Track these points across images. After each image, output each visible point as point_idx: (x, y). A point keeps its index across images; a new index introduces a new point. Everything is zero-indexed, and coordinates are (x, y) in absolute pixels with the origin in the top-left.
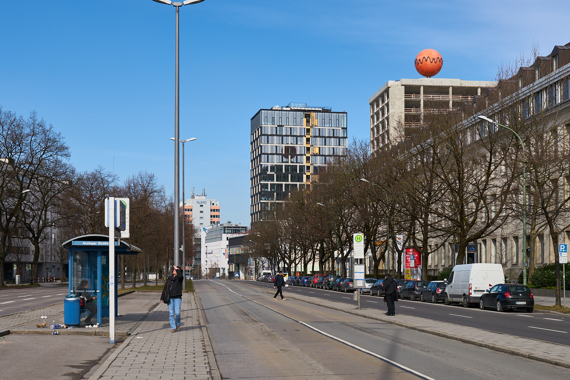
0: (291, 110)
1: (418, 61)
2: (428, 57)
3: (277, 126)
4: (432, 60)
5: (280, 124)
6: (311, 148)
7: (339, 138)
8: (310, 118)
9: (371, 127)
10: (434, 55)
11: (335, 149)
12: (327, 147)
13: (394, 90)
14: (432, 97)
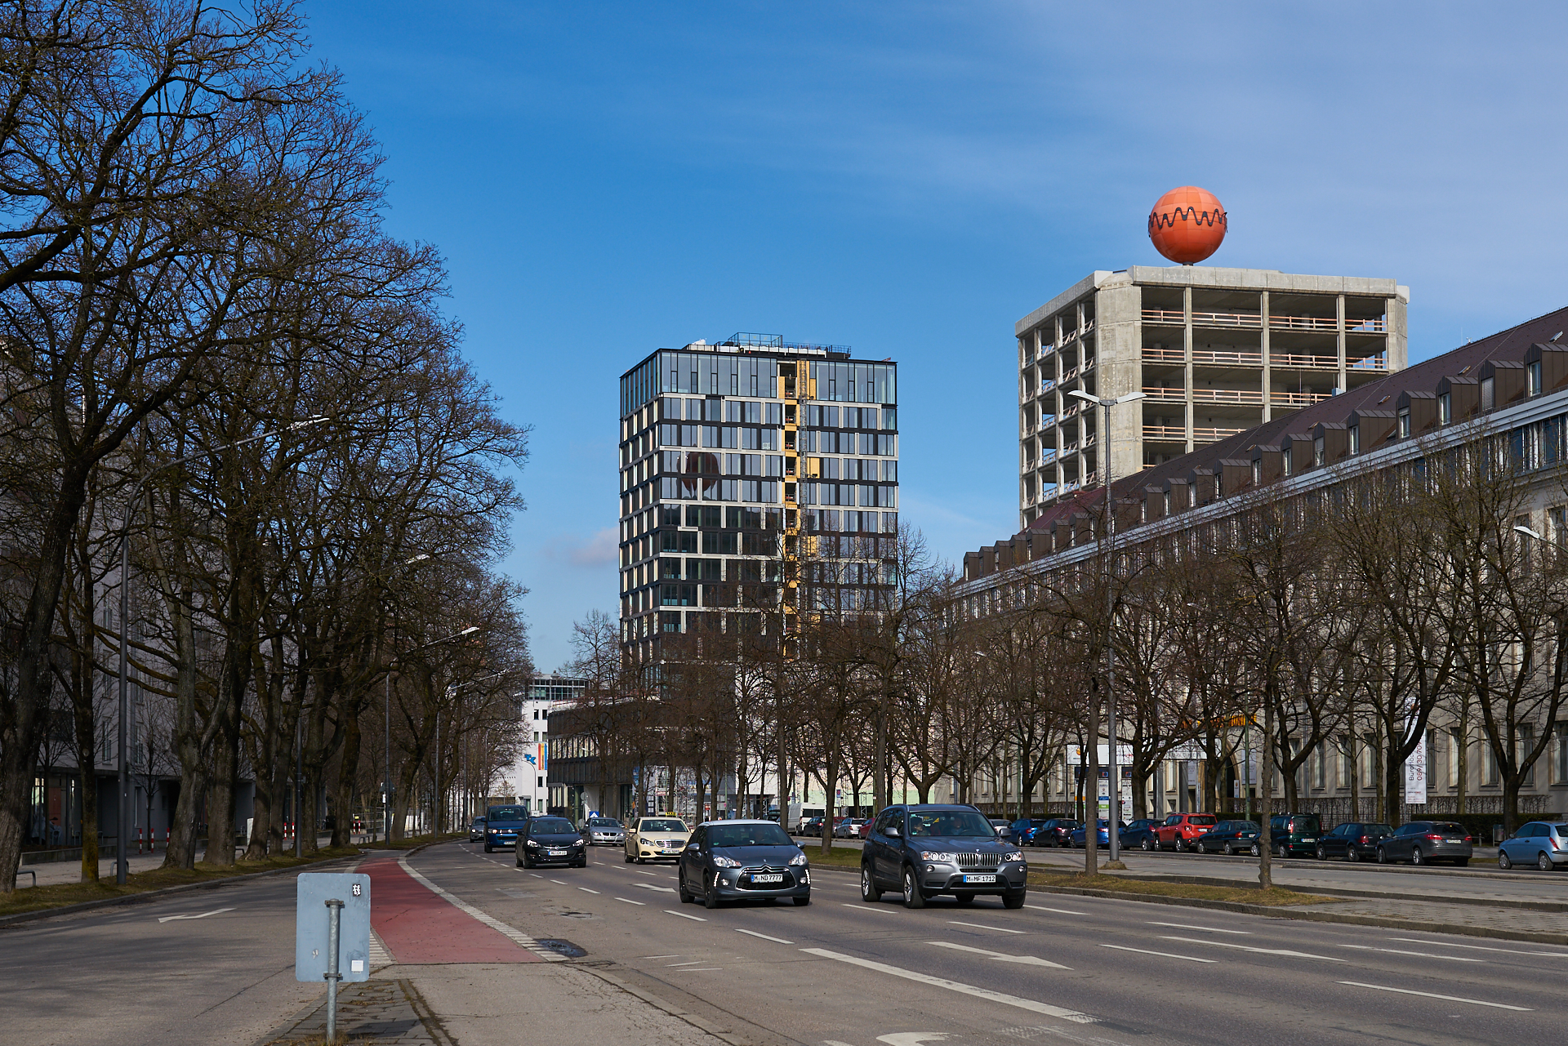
0: (741, 354)
1: (1161, 219)
2: (1190, 208)
3: (704, 397)
4: (1199, 217)
5: (714, 392)
6: (798, 459)
7: (876, 433)
8: (795, 375)
9: (1024, 402)
10: (1205, 204)
11: (864, 464)
12: (841, 456)
13: (1112, 297)
14: (1215, 319)
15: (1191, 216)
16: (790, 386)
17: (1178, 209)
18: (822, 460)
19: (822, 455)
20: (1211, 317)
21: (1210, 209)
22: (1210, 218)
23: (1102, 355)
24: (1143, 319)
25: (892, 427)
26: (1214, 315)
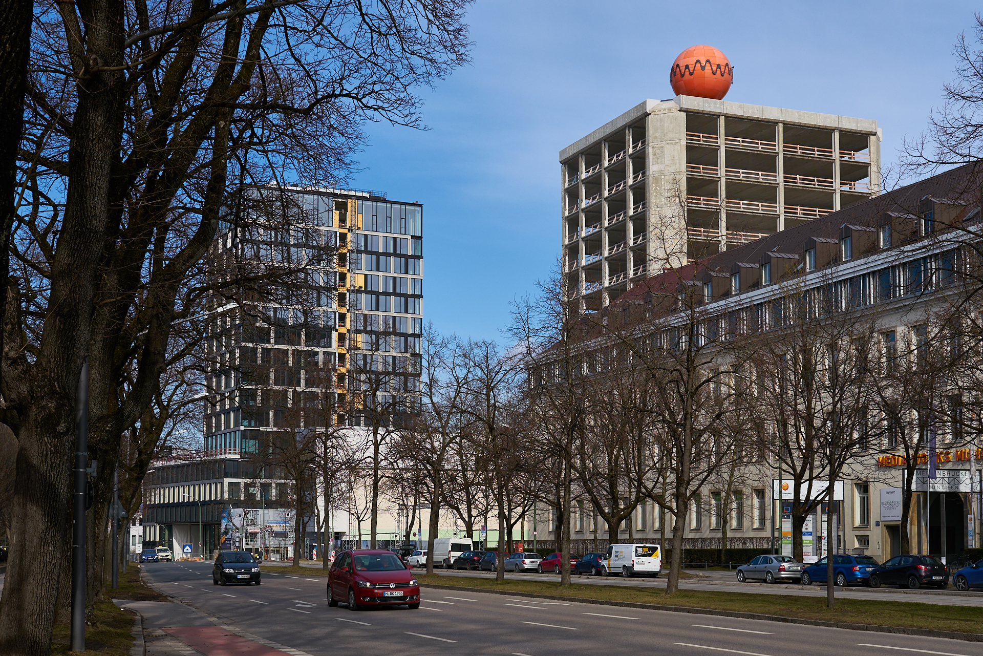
0: (306, 192)
2: (708, 61)
4: (714, 68)
6: (348, 275)
7: (407, 257)
8: (346, 210)
9: (567, 214)
10: (718, 59)
11: (398, 280)
12: (380, 274)
13: (661, 120)
14: (741, 143)
15: (708, 67)
16: (343, 220)
17: (698, 61)
18: (366, 276)
19: (367, 272)
20: (739, 141)
21: (723, 63)
22: (723, 70)
23: (653, 167)
24: (687, 139)
25: (418, 254)
26: (741, 140)
